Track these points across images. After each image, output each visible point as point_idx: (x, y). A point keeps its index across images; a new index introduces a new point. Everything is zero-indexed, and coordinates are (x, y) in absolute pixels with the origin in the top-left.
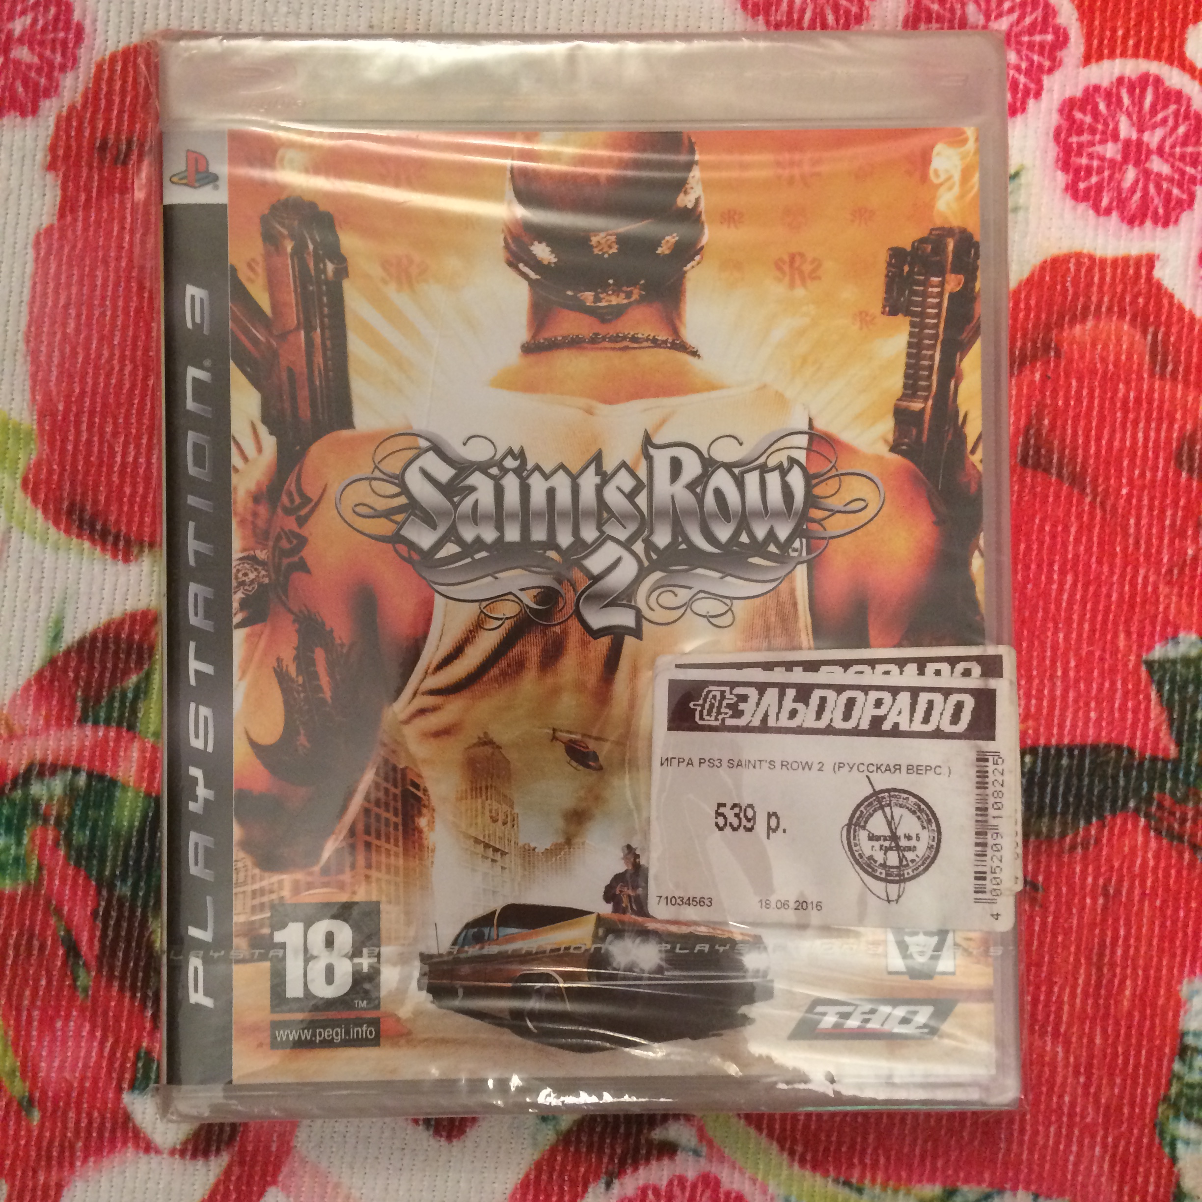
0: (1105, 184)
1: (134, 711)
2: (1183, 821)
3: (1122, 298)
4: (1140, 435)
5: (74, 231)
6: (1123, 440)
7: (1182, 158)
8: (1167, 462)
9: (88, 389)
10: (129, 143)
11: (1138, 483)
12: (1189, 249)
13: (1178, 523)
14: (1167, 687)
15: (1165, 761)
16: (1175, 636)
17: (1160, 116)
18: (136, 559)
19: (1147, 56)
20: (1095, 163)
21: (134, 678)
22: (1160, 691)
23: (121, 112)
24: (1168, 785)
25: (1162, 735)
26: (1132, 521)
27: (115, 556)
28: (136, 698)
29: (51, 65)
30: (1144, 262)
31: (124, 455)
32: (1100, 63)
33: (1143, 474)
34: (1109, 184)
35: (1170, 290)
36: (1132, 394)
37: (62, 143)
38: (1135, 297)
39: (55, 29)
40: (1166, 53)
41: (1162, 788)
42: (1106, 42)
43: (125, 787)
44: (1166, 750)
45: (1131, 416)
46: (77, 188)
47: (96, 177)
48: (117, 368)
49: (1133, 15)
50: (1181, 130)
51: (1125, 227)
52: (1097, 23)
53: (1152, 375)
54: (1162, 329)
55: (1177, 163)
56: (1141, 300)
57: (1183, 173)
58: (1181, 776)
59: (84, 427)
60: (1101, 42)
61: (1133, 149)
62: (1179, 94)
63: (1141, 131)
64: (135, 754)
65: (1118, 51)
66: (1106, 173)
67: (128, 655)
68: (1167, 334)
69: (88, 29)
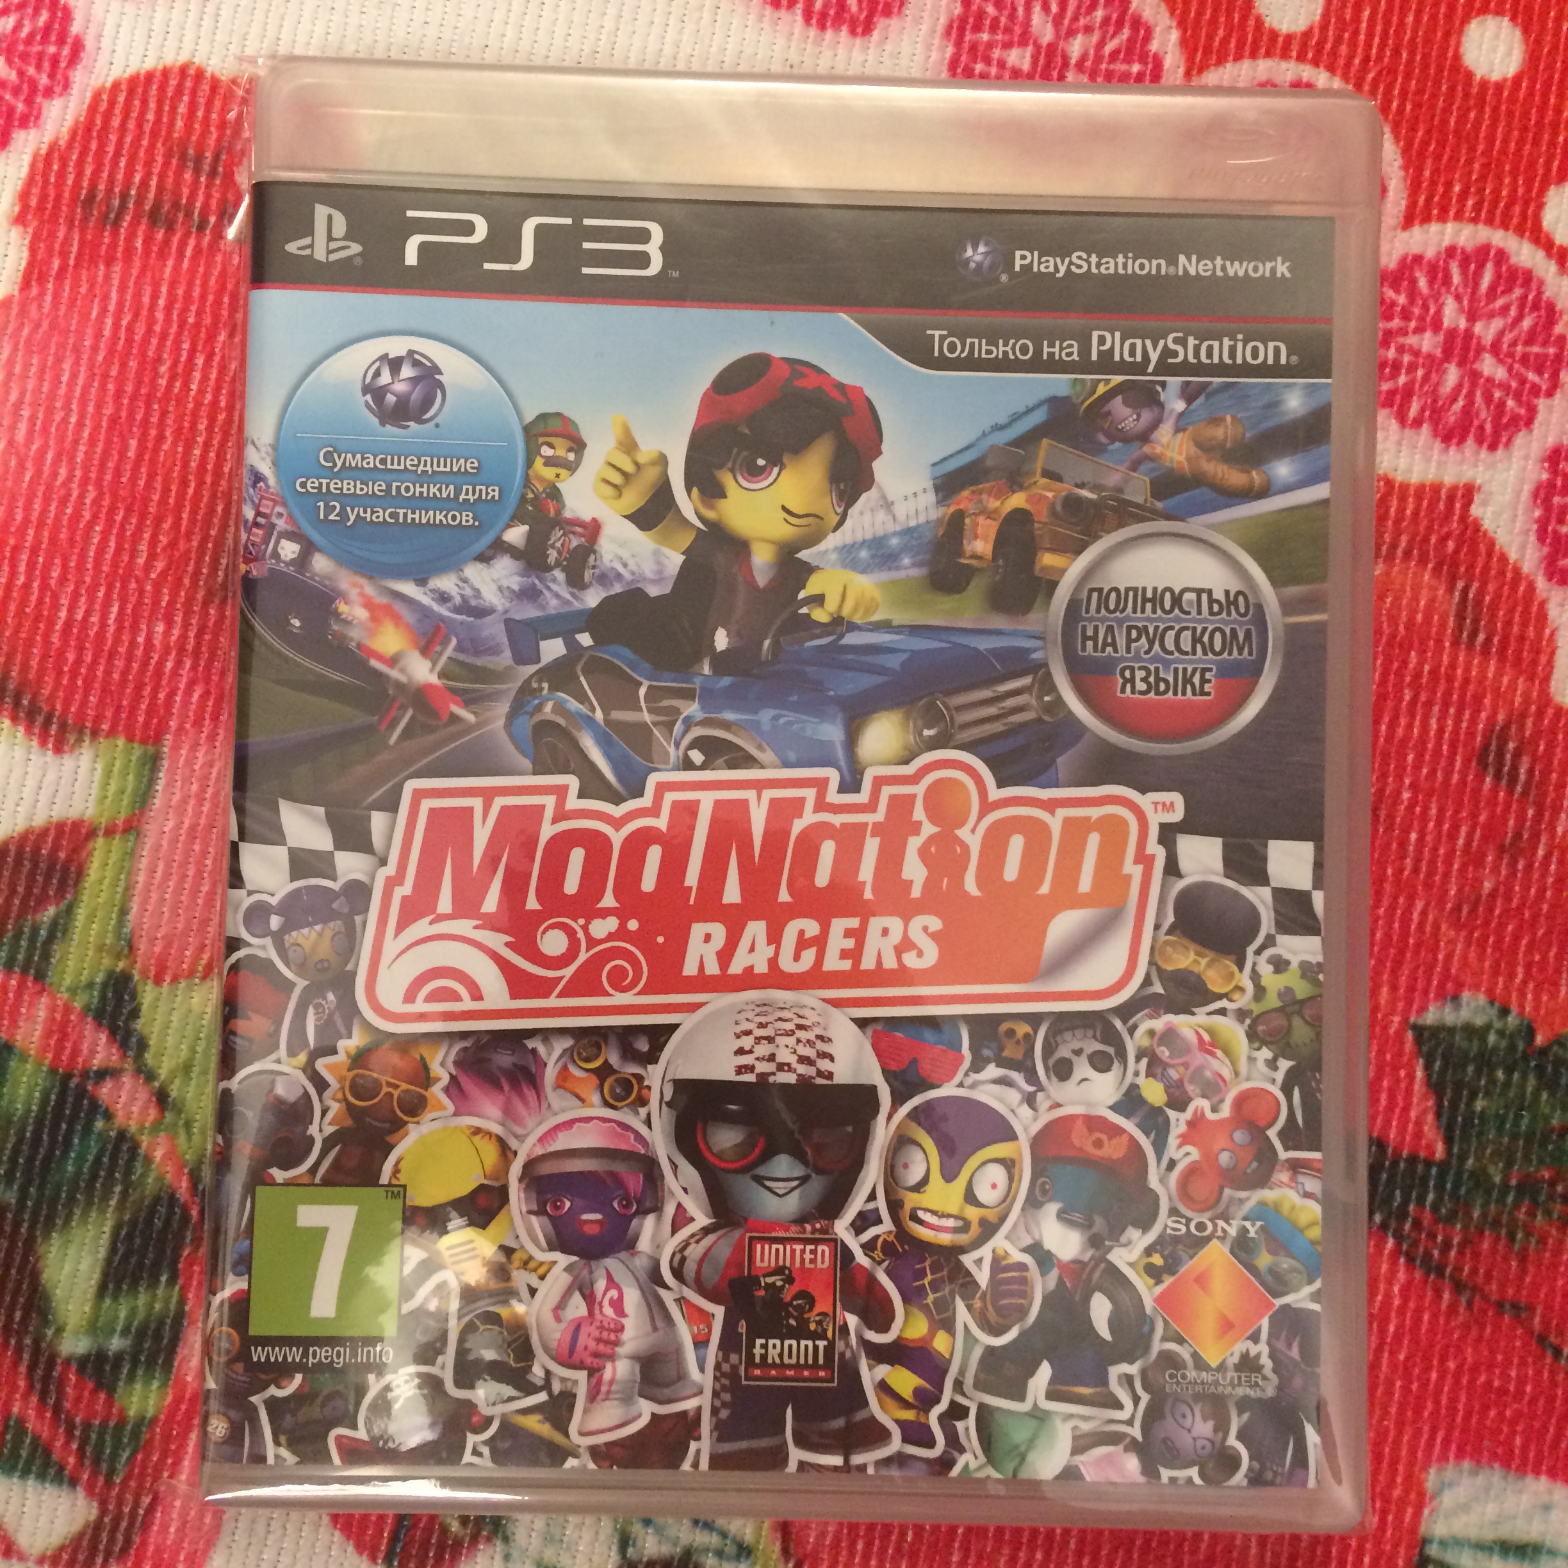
0: (1417, 386)
1: (46, 955)
2: (1446, 1246)
3: (1426, 540)
4: (1434, 724)
5: (40, 307)
6: (1410, 726)
7: (1524, 360)
8: (1467, 762)
9: (35, 515)
10: (124, 196)
11: (1424, 784)
12: (1522, 481)
13: (1475, 844)
14: (1438, 1064)
15: (1429, 1163)
16: (1456, 998)
17: (1500, 302)
18: (72, 751)
19: (1490, 222)
20: (1406, 359)
21: (51, 911)
22: (1428, 1067)
23: (117, 154)
24: (1431, 1197)
25: (1426, 1128)
26: (1413, 836)
27: (43, 743)
28: (51, 938)
29: (33, 85)
30: (1460, 493)
31: (71, 610)
32: (1426, 226)
33: (1433, 773)
34: (1421, 386)
35: (1491, 534)
36: (1427, 668)
37: (35, 191)
38: (1443, 540)
39: (45, 40)
40: (1515, 221)
41: (1421, 1200)
42: (1436, 199)
43: (24, 1058)
44: (1430, 1147)
45: (1423, 697)
46: (50, 251)
47: (76, 238)
48: (75, 494)
49: (1477, 166)
50: (1527, 323)
51: (1438, 445)
52: (1427, 173)
53: (1456, 643)
54: (1475, 585)
55: (1516, 366)
56: (1451, 545)
57: (1523, 381)
58: (1449, 1186)
59: (22, 568)
60: (1429, 200)
61: (1459, 342)
62: (1527, 277)
63: (1472, 317)
64: (42, 1013)
65: (1452, 213)
66: (1420, 373)
67: (48, 876)
68: (1481, 592)
69: (89, 43)
